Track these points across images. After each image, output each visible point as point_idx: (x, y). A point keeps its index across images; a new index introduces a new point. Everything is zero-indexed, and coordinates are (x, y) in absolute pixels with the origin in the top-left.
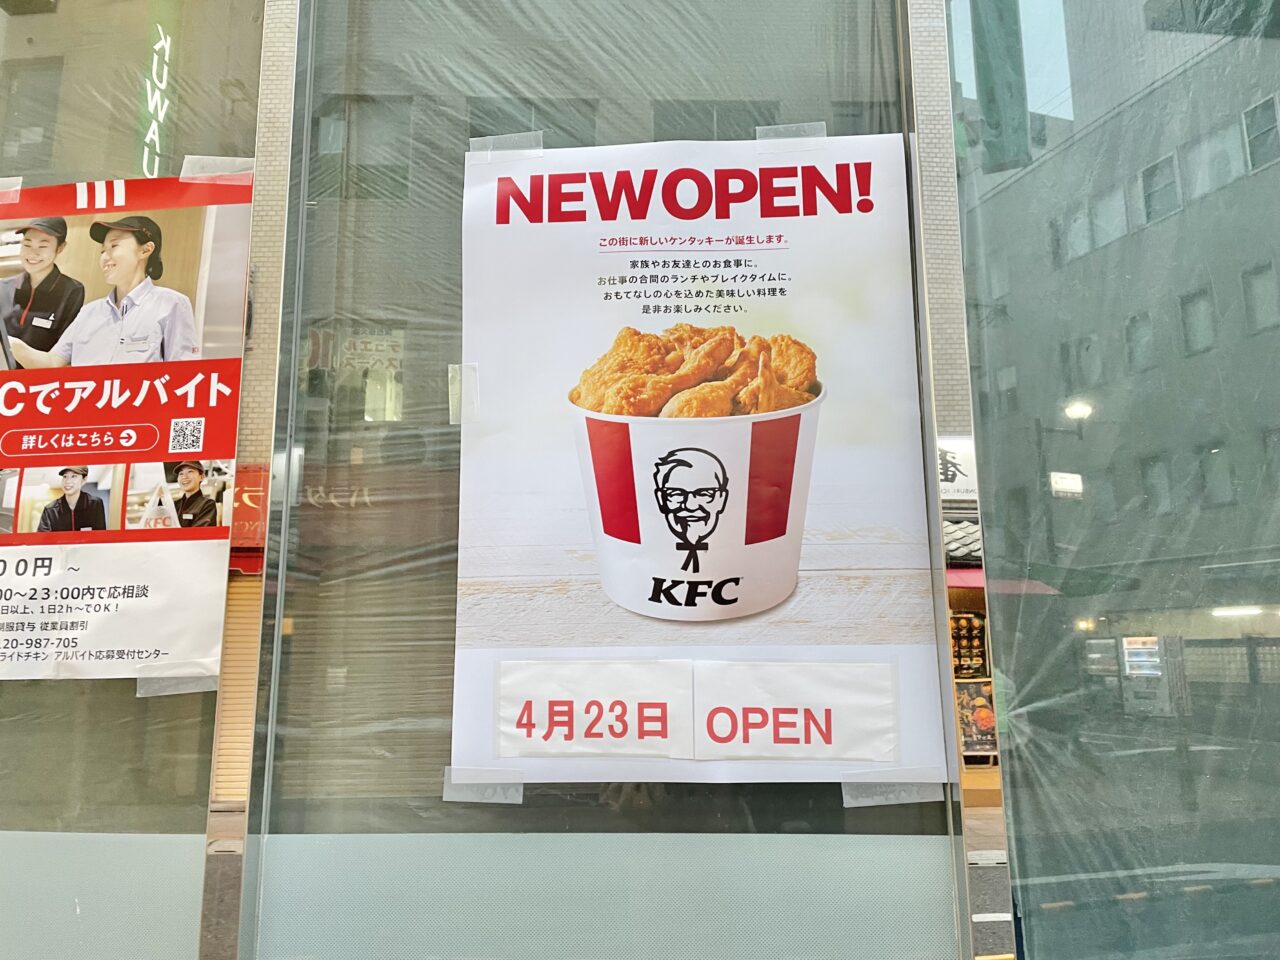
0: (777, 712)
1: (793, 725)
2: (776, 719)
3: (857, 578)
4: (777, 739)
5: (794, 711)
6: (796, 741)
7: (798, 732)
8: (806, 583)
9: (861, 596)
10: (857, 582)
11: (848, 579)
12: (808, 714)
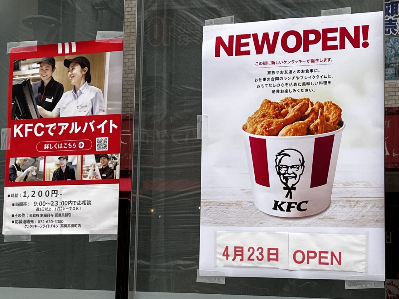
0: (320, 252)
1: (326, 258)
2: (320, 255)
3: (354, 201)
4: (320, 263)
5: (327, 252)
6: (327, 264)
7: (328, 260)
8: (334, 203)
9: (355, 208)
10: (354, 203)
11: (350, 201)
12: (333, 254)
